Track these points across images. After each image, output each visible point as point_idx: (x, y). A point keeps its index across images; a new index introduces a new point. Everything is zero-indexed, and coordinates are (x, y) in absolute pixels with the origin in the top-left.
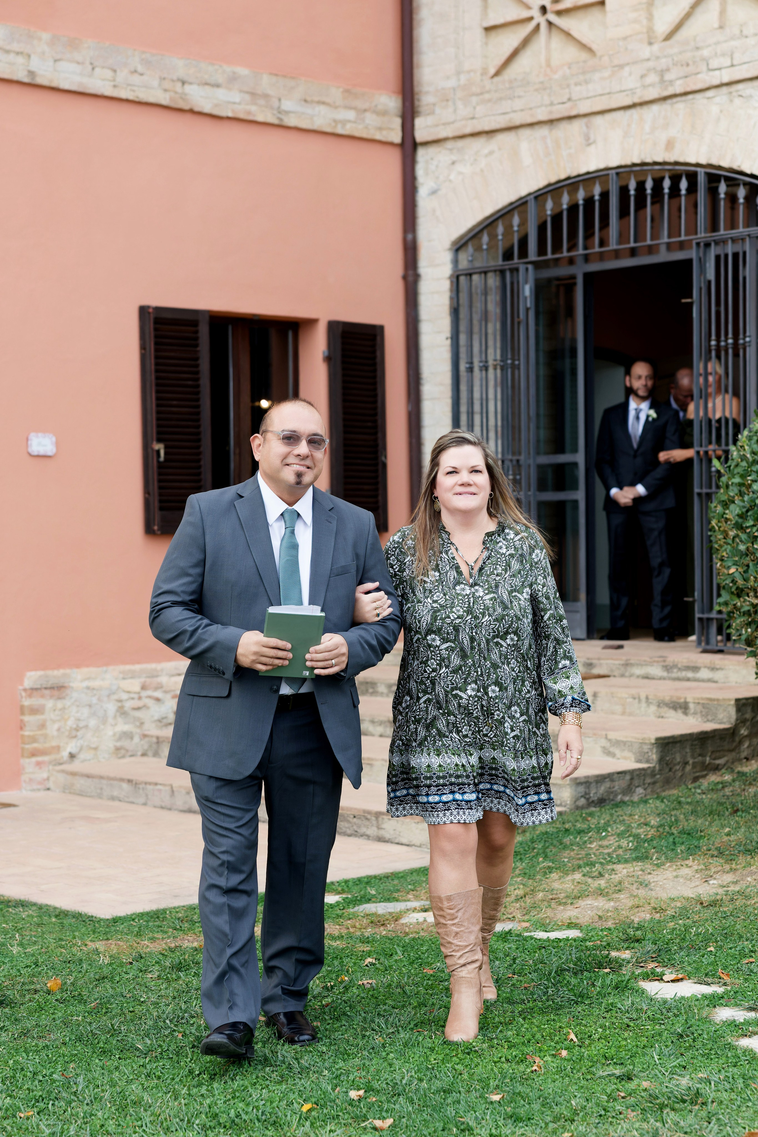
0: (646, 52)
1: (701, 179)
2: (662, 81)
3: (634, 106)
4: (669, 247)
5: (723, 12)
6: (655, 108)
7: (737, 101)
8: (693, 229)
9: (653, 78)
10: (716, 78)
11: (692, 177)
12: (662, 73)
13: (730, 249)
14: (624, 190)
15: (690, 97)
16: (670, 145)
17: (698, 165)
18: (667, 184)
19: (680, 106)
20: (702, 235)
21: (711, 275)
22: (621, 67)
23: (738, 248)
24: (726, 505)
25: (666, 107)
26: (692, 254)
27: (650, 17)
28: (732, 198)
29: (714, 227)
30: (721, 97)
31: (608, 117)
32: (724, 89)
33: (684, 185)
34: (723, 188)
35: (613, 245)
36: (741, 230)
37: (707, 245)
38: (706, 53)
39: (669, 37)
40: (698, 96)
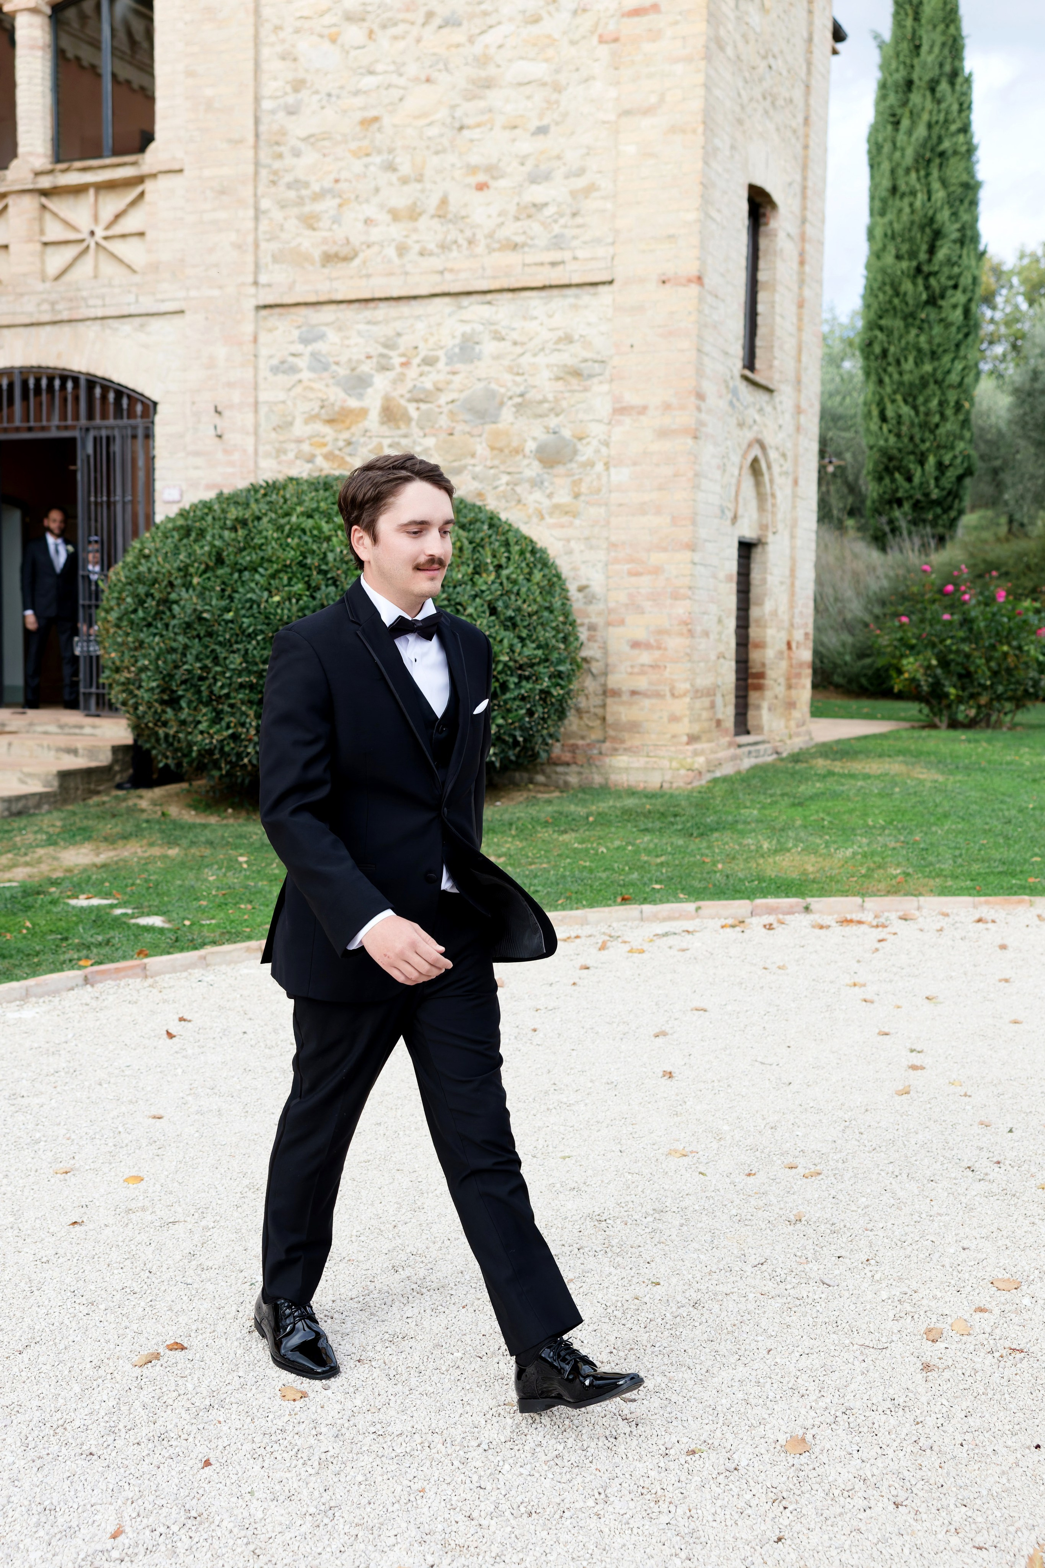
0: (40, 287)
1: (83, 383)
2: (53, 310)
3: (32, 325)
4: (58, 428)
5: (96, 267)
6: (48, 328)
7: (108, 331)
8: (76, 417)
9: (45, 307)
10: (92, 313)
11: (76, 380)
12: (53, 304)
13: (104, 433)
14: (25, 383)
15: (74, 324)
16: (59, 355)
17: (80, 372)
18: (57, 383)
19: (66, 329)
20: (83, 421)
21: (90, 450)
22: (22, 295)
23: (109, 433)
24: (108, 611)
25: (54, 329)
26: (76, 434)
27: (43, 262)
28: (104, 397)
29: (90, 416)
30: (96, 327)
31: (13, 330)
32: (99, 322)
33: (70, 385)
34: (98, 391)
35: (17, 423)
36: (111, 421)
37: (87, 430)
38: (85, 294)
39: (57, 278)
40: (80, 324)
